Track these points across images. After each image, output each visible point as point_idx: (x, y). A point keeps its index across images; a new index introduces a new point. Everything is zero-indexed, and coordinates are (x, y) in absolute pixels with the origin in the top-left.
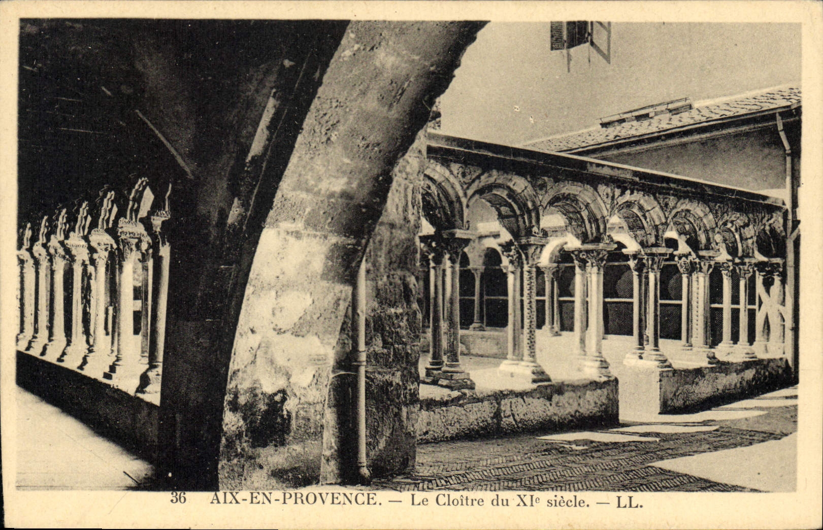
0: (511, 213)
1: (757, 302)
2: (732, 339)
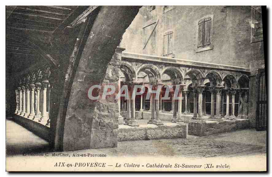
0: (152, 76)
1: (239, 102)
2: (229, 114)
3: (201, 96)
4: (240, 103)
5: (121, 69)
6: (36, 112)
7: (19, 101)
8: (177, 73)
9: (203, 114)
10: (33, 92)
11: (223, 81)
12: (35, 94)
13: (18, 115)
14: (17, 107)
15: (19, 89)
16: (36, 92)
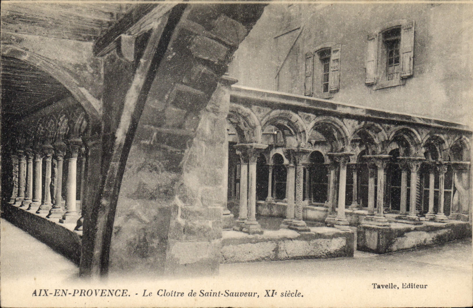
0: (290, 134)
1: (452, 188)
2: (434, 210)
3: (381, 175)
4: (455, 189)
5: (230, 120)
6: (54, 202)
7: (19, 178)
8: (337, 130)
9: (386, 210)
10: (49, 160)
11: (423, 148)
12: (53, 166)
13: (17, 208)
14: (15, 190)
15: (20, 153)
16: (55, 162)
